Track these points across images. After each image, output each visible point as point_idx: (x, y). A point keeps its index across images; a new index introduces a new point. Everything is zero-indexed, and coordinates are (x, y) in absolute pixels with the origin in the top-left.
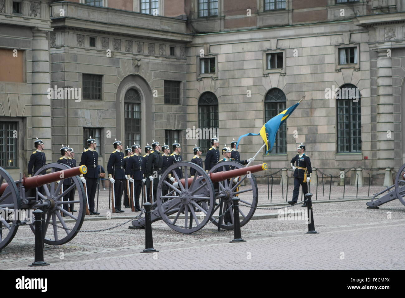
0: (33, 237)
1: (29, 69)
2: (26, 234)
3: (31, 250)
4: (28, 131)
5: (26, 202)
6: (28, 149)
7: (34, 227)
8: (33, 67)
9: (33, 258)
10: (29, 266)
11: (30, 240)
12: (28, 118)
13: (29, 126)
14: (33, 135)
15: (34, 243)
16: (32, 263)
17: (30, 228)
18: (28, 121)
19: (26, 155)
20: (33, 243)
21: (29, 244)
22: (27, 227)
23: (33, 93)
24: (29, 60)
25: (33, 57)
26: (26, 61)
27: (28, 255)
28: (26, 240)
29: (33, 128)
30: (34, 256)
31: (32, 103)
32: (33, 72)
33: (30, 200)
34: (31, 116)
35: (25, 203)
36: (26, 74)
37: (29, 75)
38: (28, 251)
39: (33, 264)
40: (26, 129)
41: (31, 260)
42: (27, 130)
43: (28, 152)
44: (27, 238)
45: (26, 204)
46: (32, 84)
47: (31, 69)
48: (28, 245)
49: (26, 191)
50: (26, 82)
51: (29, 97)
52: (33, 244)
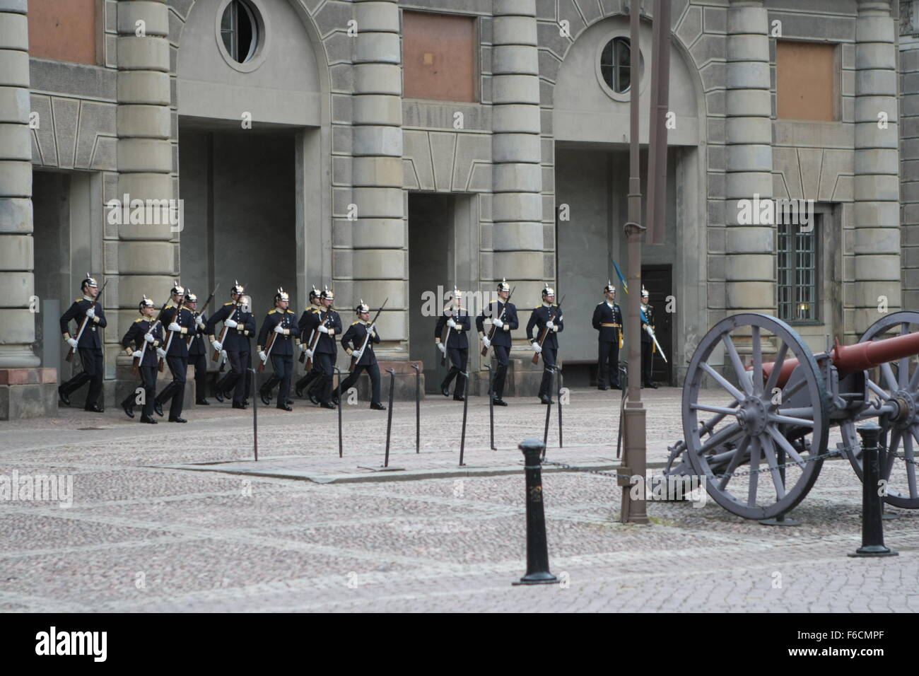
0: (858, 488)
1: (848, 88)
2: (840, 480)
3: (853, 518)
4: (846, 237)
5: (841, 403)
6: (844, 278)
7: (861, 464)
8: (857, 82)
9: (858, 538)
10: (849, 556)
11: (850, 494)
12: (844, 204)
13: (846, 223)
14: (855, 246)
15: (861, 502)
16: (855, 549)
17: (850, 466)
18: (845, 212)
19: (839, 293)
20: (857, 500)
21: (848, 503)
22: (843, 464)
23: (858, 146)
24: (848, 66)
25: (858, 60)
26: (841, 68)
27: (847, 530)
28: (841, 494)
29: (856, 228)
30: (861, 532)
31: (854, 171)
32: (856, 96)
33: (850, 400)
34: (852, 200)
35: (839, 405)
36: (840, 102)
37: (847, 103)
38: (846, 521)
39: (858, 551)
40: (839, 230)
41: (852, 542)
42: (844, 233)
43: (844, 285)
44: (842, 489)
45: (840, 410)
46: (856, 123)
47: (853, 89)
48: (845, 507)
49: (840, 379)
50: (840, 118)
51: (847, 156)
52: (858, 505)
